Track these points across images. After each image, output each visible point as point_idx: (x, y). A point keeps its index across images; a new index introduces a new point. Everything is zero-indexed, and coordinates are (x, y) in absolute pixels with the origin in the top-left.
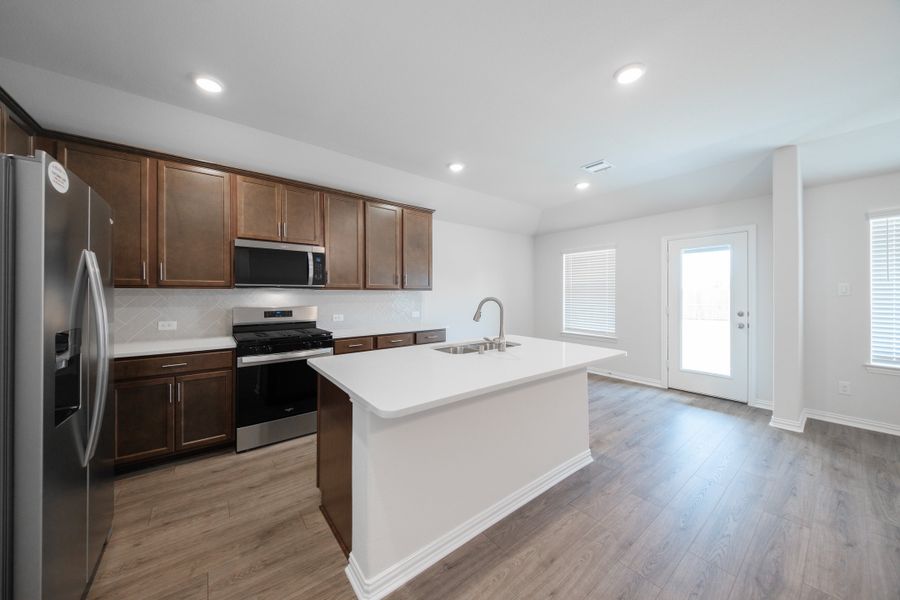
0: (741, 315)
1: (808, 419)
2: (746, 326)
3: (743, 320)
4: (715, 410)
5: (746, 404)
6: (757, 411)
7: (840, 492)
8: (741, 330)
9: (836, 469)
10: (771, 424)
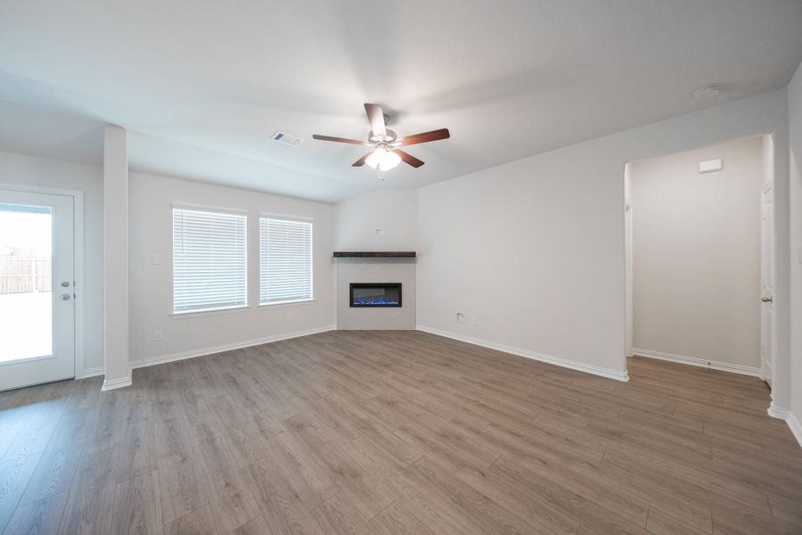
0: (65, 285)
1: (133, 370)
2: (72, 296)
3: (68, 291)
4: (33, 403)
5: (73, 379)
6: (86, 382)
7: (168, 421)
8: (66, 301)
9: (162, 403)
10: (104, 389)
